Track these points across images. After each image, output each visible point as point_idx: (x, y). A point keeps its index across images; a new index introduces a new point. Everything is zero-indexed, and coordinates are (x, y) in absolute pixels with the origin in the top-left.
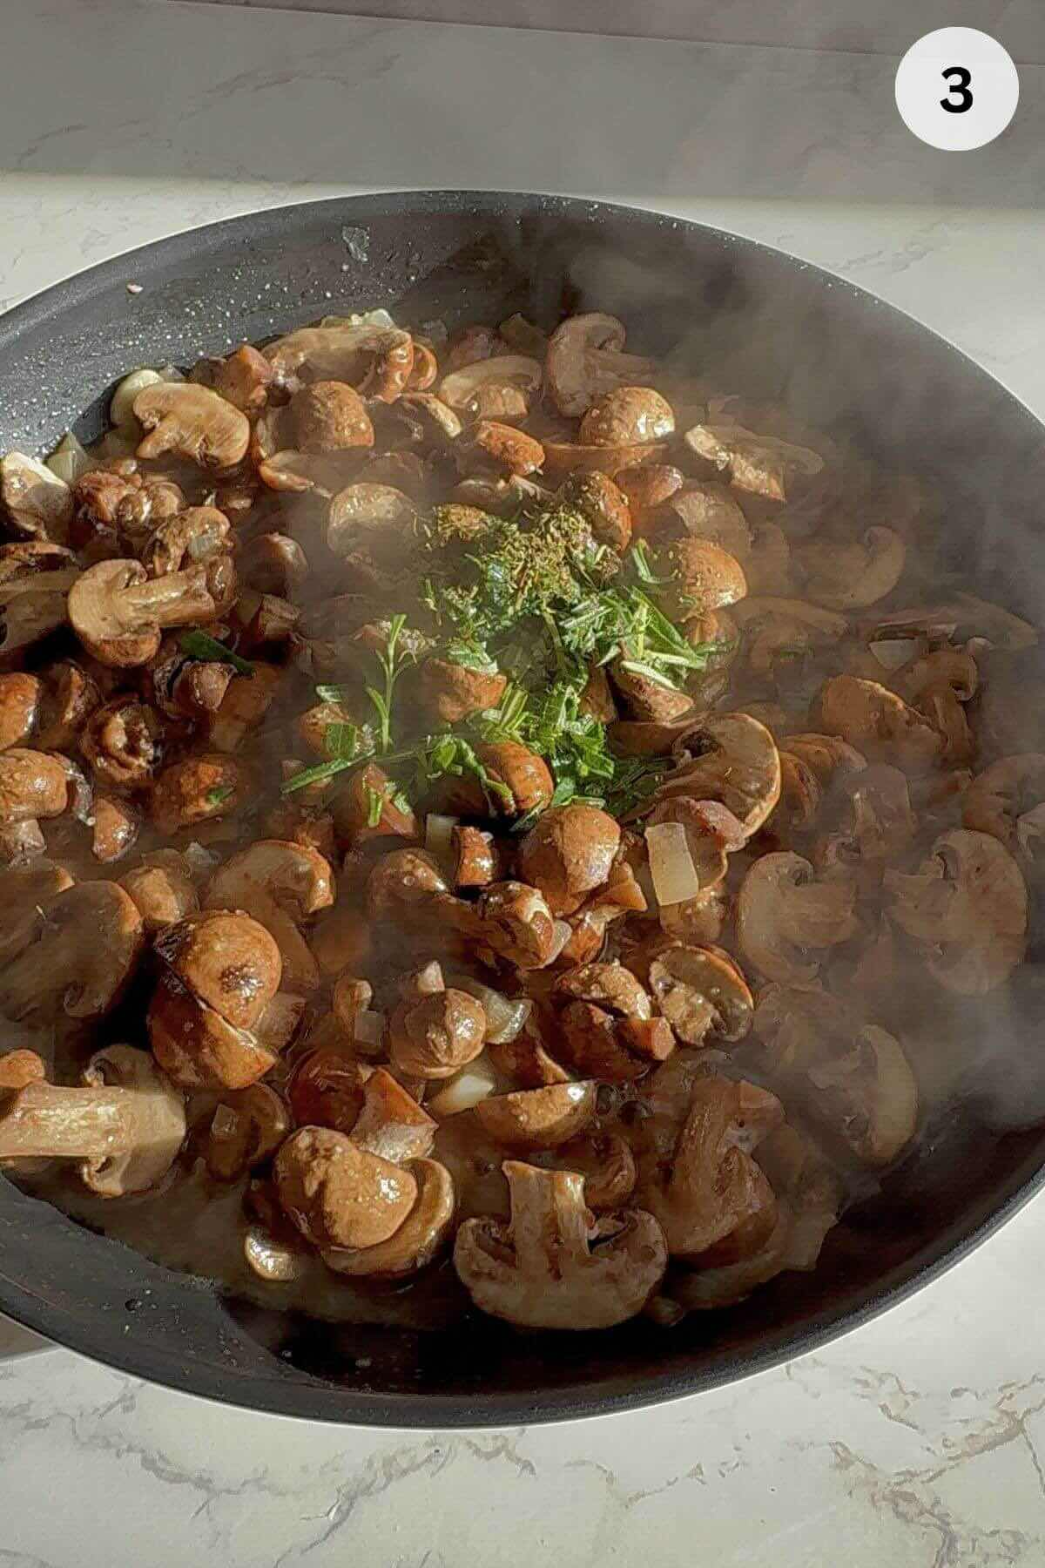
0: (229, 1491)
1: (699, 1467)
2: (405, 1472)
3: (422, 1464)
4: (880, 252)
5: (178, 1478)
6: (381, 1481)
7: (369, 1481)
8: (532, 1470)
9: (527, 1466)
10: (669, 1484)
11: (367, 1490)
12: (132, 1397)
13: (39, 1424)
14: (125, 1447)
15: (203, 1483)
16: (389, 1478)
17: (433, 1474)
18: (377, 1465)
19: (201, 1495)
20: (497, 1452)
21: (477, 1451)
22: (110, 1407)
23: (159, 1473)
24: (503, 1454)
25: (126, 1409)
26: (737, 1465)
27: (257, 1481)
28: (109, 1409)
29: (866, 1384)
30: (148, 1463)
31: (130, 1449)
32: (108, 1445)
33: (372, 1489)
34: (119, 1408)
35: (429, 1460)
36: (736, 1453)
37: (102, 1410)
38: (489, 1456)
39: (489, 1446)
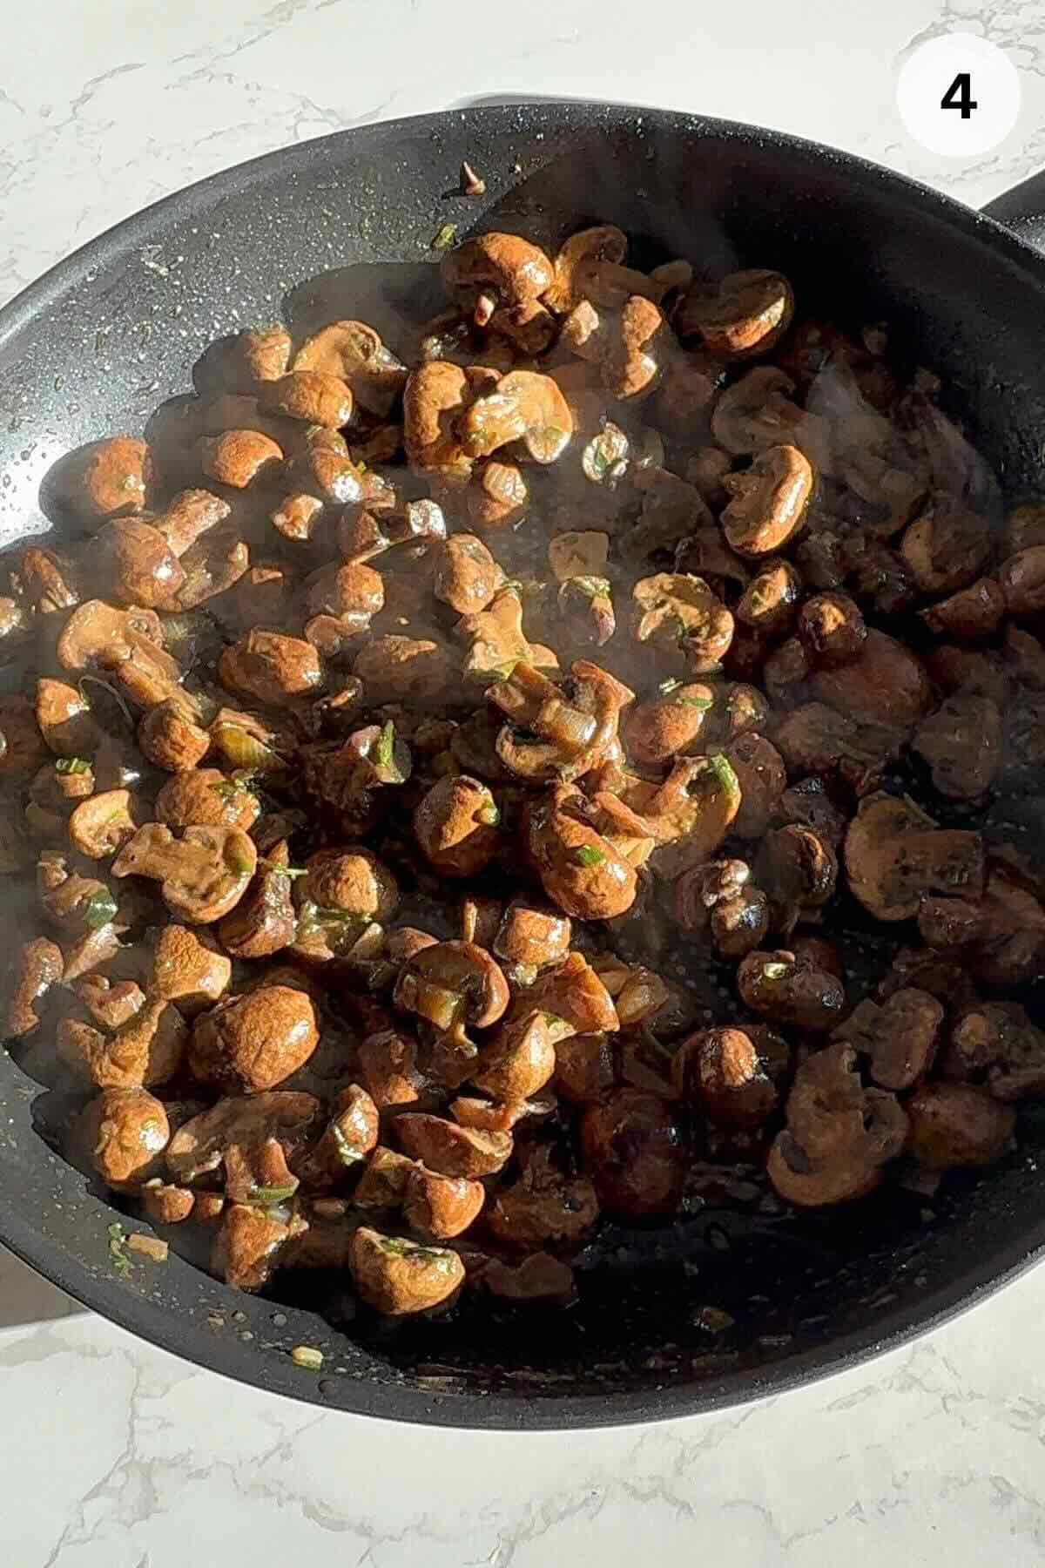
0: (392, 1538)
1: (858, 1504)
2: (562, 1517)
3: (581, 1506)
5: (339, 1526)
6: (540, 1523)
7: (528, 1525)
8: (690, 1509)
9: (685, 1507)
10: (830, 1523)
11: (527, 1535)
12: (289, 1445)
13: (200, 1474)
14: (284, 1494)
15: (364, 1531)
16: (548, 1522)
17: (591, 1517)
18: (535, 1508)
19: (364, 1543)
20: (654, 1493)
21: (634, 1492)
22: (269, 1455)
23: (323, 1522)
24: (660, 1495)
25: (285, 1457)
26: (897, 1502)
27: (418, 1528)
28: (266, 1458)
29: (1025, 1416)
30: (310, 1512)
31: (291, 1497)
32: (268, 1494)
33: (533, 1533)
34: (278, 1454)
35: (586, 1502)
36: (895, 1490)
37: (261, 1458)
38: (645, 1498)
39: (645, 1487)
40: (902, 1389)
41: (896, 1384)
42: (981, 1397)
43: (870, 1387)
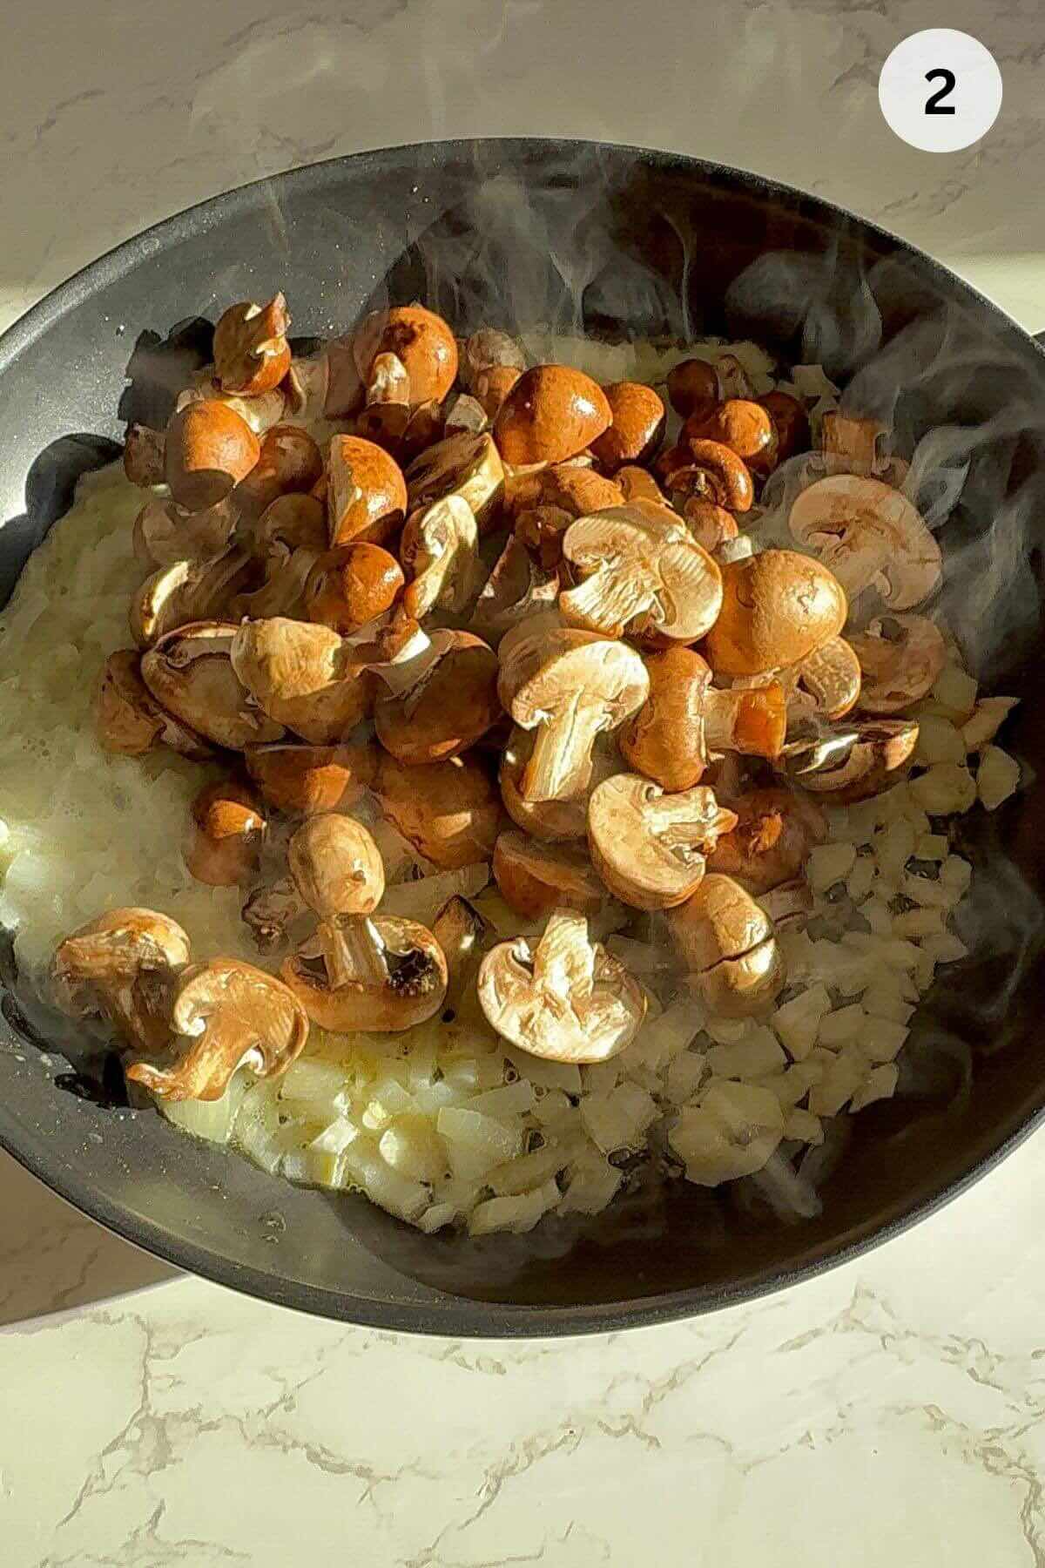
0: (389, 1478)
1: (808, 1434)
2: (543, 1453)
3: (559, 1445)
4: (915, 196)
5: (342, 1469)
6: (524, 1461)
7: (512, 1463)
8: (658, 1444)
9: (654, 1441)
10: (782, 1450)
11: (511, 1471)
12: (291, 1398)
13: (211, 1426)
14: (289, 1443)
15: (363, 1472)
16: (531, 1458)
17: (569, 1453)
18: (519, 1446)
19: (362, 1483)
20: (626, 1430)
21: (608, 1430)
22: (273, 1407)
23: (324, 1465)
24: (631, 1431)
25: (288, 1409)
26: (842, 1430)
27: (412, 1467)
28: (271, 1410)
29: (955, 1351)
30: (313, 1457)
31: (295, 1444)
32: (276, 1443)
33: (516, 1470)
34: (282, 1406)
35: (564, 1441)
36: (840, 1419)
37: (266, 1411)
38: (618, 1434)
39: (617, 1426)
40: (846, 1329)
41: (840, 1326)
42: (915, 1335)
43: (817, 1330)
